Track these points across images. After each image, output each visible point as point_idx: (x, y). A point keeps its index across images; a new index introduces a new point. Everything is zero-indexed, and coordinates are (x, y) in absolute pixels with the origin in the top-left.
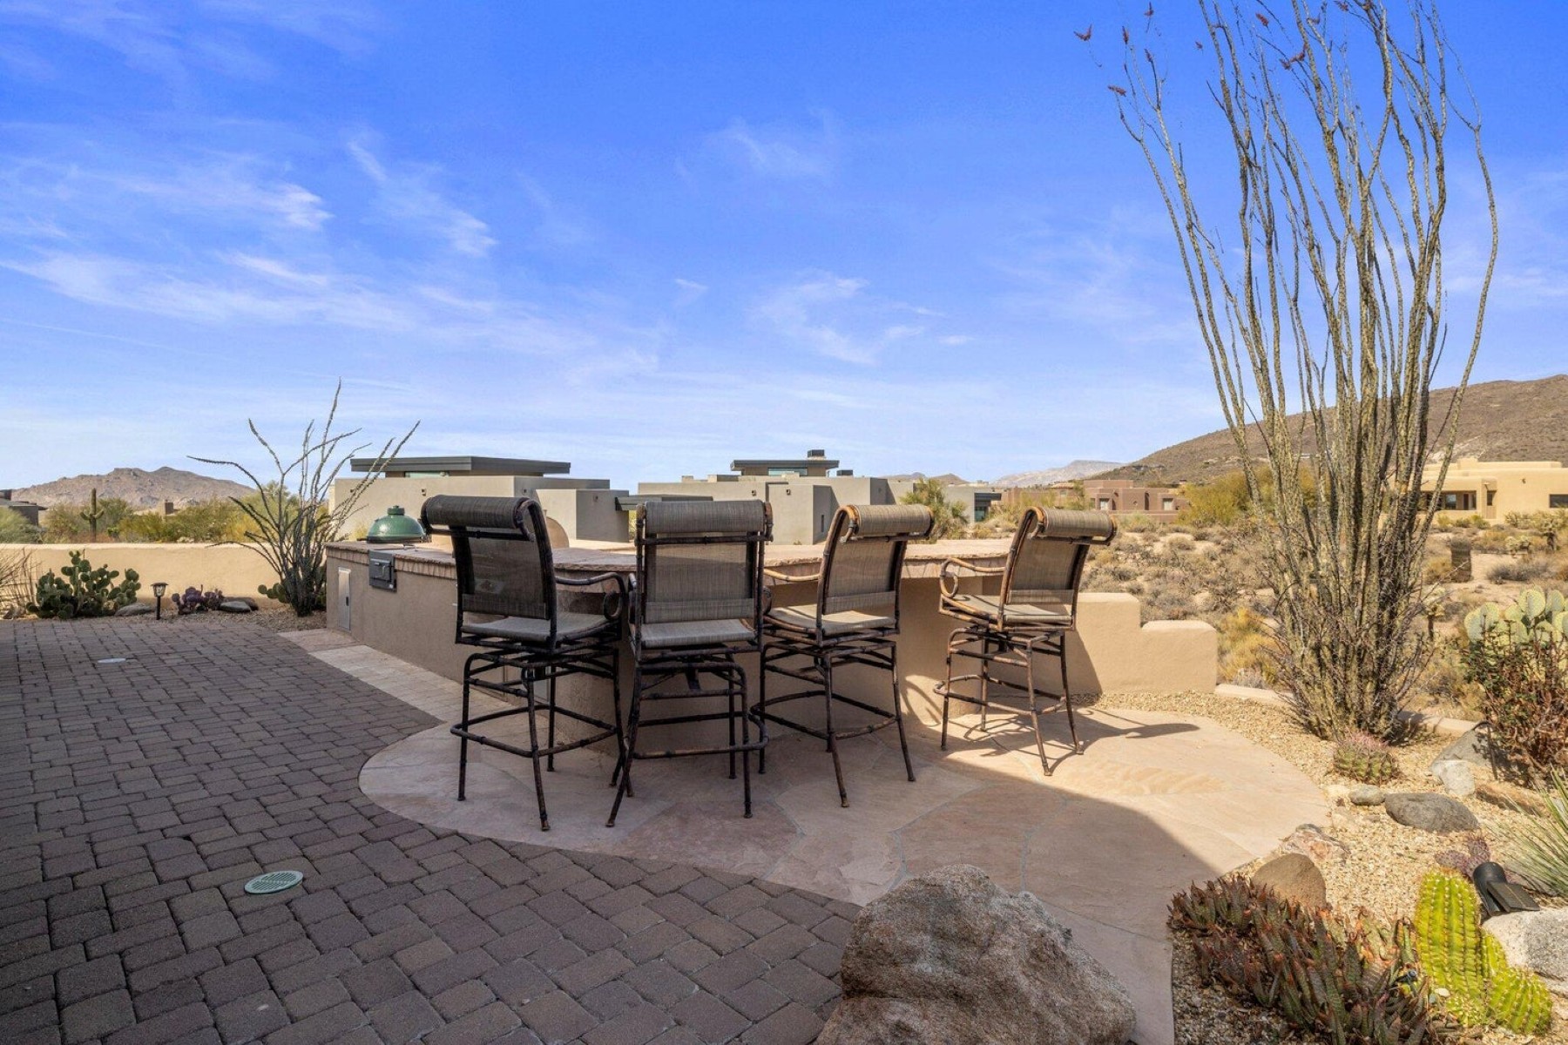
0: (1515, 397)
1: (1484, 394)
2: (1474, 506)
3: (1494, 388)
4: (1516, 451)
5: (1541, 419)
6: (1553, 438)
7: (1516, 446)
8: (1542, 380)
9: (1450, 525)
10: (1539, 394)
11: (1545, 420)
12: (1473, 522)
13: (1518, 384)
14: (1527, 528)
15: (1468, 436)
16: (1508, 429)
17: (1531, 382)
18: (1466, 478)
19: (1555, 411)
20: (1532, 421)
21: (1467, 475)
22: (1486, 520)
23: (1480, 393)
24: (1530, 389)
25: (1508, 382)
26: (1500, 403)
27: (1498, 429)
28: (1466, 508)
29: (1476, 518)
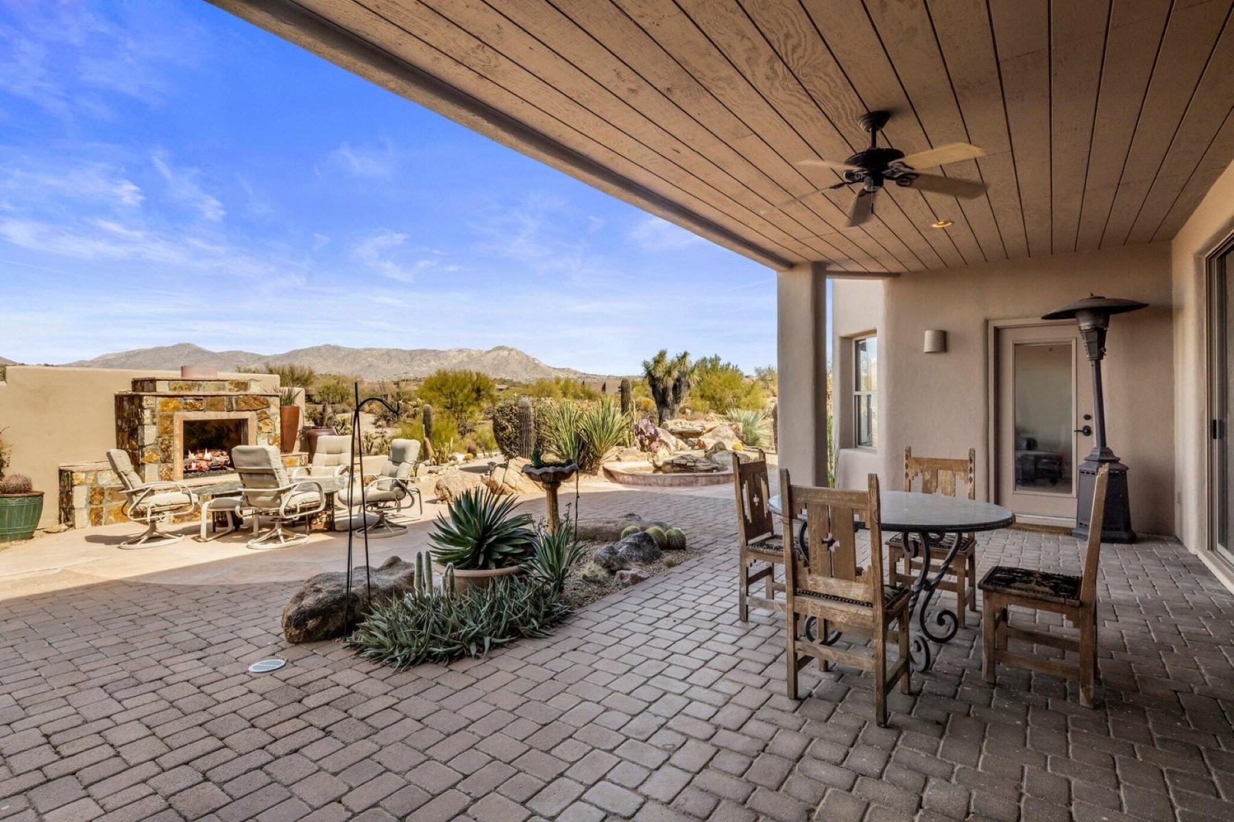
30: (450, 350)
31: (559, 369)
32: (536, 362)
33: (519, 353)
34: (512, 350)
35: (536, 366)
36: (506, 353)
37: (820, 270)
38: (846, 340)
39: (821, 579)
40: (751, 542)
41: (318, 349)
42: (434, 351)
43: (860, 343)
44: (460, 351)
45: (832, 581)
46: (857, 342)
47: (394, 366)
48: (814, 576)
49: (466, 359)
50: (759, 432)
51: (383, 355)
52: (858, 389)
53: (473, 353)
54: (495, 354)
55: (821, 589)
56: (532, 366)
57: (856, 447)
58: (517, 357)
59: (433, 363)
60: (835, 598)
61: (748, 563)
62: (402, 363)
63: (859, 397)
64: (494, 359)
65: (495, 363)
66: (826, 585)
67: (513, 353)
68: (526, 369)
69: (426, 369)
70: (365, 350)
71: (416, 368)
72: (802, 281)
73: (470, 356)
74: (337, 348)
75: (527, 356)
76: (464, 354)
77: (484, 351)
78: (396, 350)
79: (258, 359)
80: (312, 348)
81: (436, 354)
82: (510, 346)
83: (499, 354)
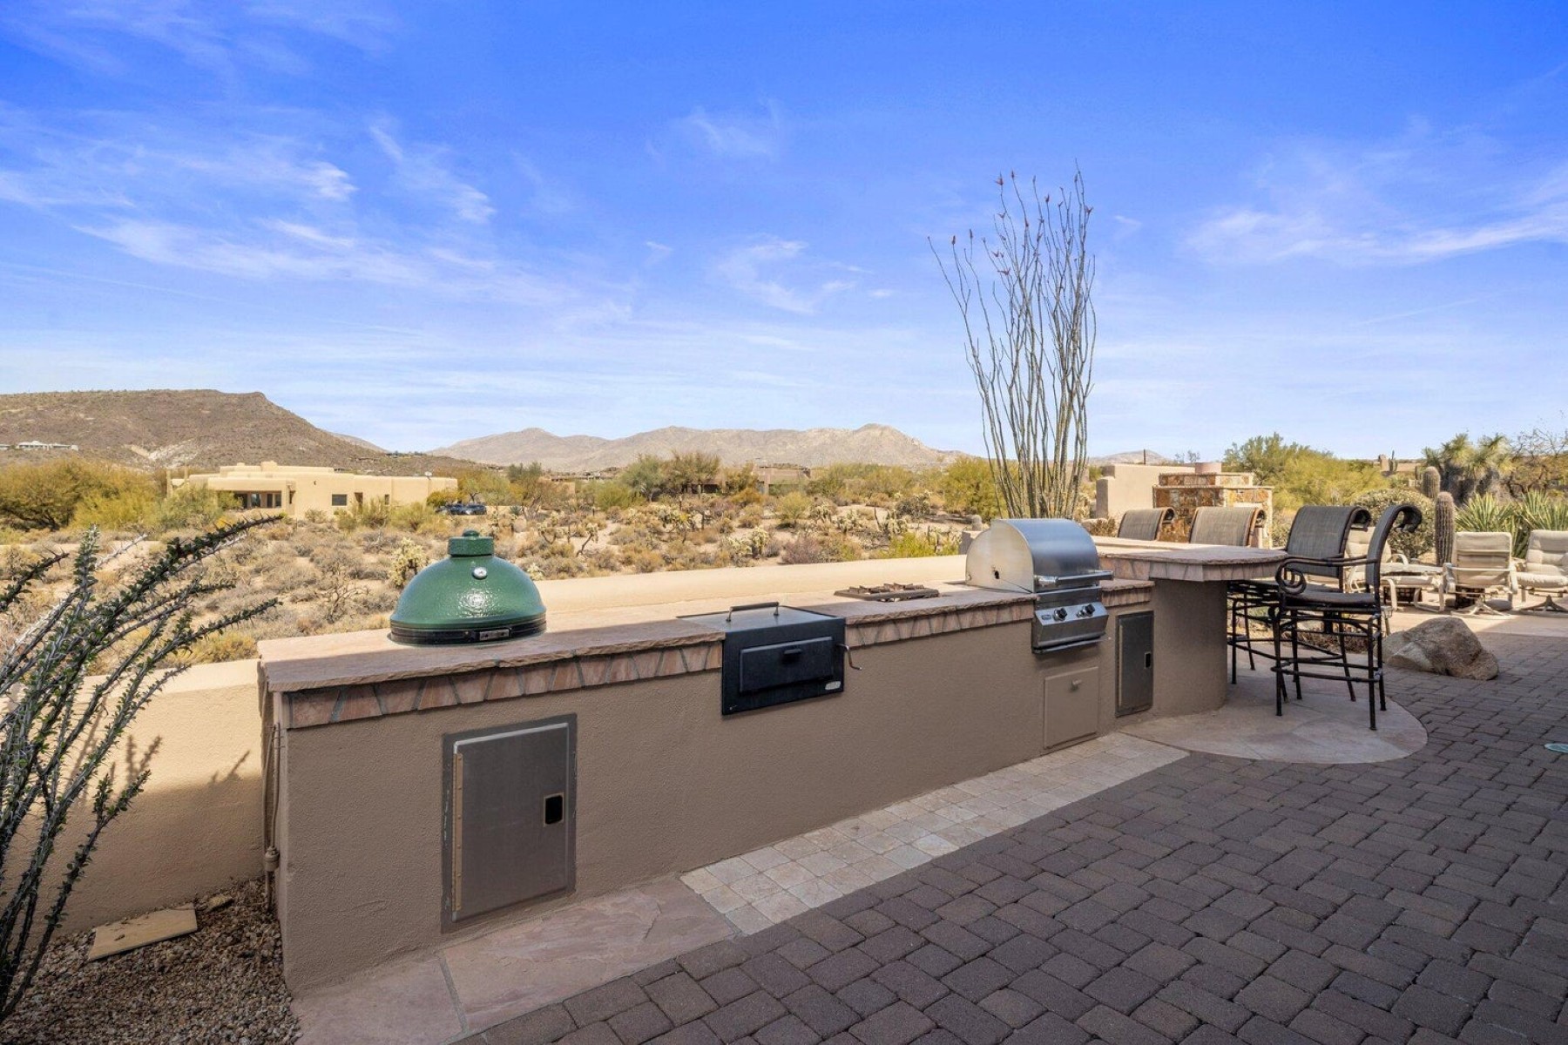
0: (222, 406)
1: (197, 400)
2: (279, 504)
3: (204, 396)
5: (243, 428)
6: (252, 446)
7: (223, 450)
8: (244, 395)
10: (241, 406)
11: (247, 429)
13: (225, 395)
15: (182, 438)
16: (217, 435)
17: (235, 395)
18: (270, 479)
19: (254, 423)
20: (236, 430)
21: (271, 476)
22: (290, 516)
23: (193, 399)
24: (234, 401)
25: (216, 392)
26: (210, 410)
27: (208, 434)
28: (272, 506)
30: (810, 431)
31: (945, 452)
32: (916, 443)
33: (893, 432)
34: (884, 429)
35: (916, 449)
36: (877, 433)
41: (664, 431)
42: (790, 431)
44: (822, 431)
47: (746, 450)
49: (829, 441)
51: (733, 437)
53: (838, 433)
54: (864, 434)
56: (911, 448)
58: (892, 437)
59: (789, 446)
62: (755, 446)
64: (864, 440)
65: (865, 445)
67: (886, 432)
68: (902, 453)
69: (782, 453)
70: (713, 431)
71: (771, 453)
73: (834, 436)
74: (683, 431)
75: (904, 436)
76: (827, 435)
77: (851, 431)
78: (748, 430)
79: (604, 444)
80: (657, 431)
81: (794, 435)
82: (883, 424)
83: (869, 434)
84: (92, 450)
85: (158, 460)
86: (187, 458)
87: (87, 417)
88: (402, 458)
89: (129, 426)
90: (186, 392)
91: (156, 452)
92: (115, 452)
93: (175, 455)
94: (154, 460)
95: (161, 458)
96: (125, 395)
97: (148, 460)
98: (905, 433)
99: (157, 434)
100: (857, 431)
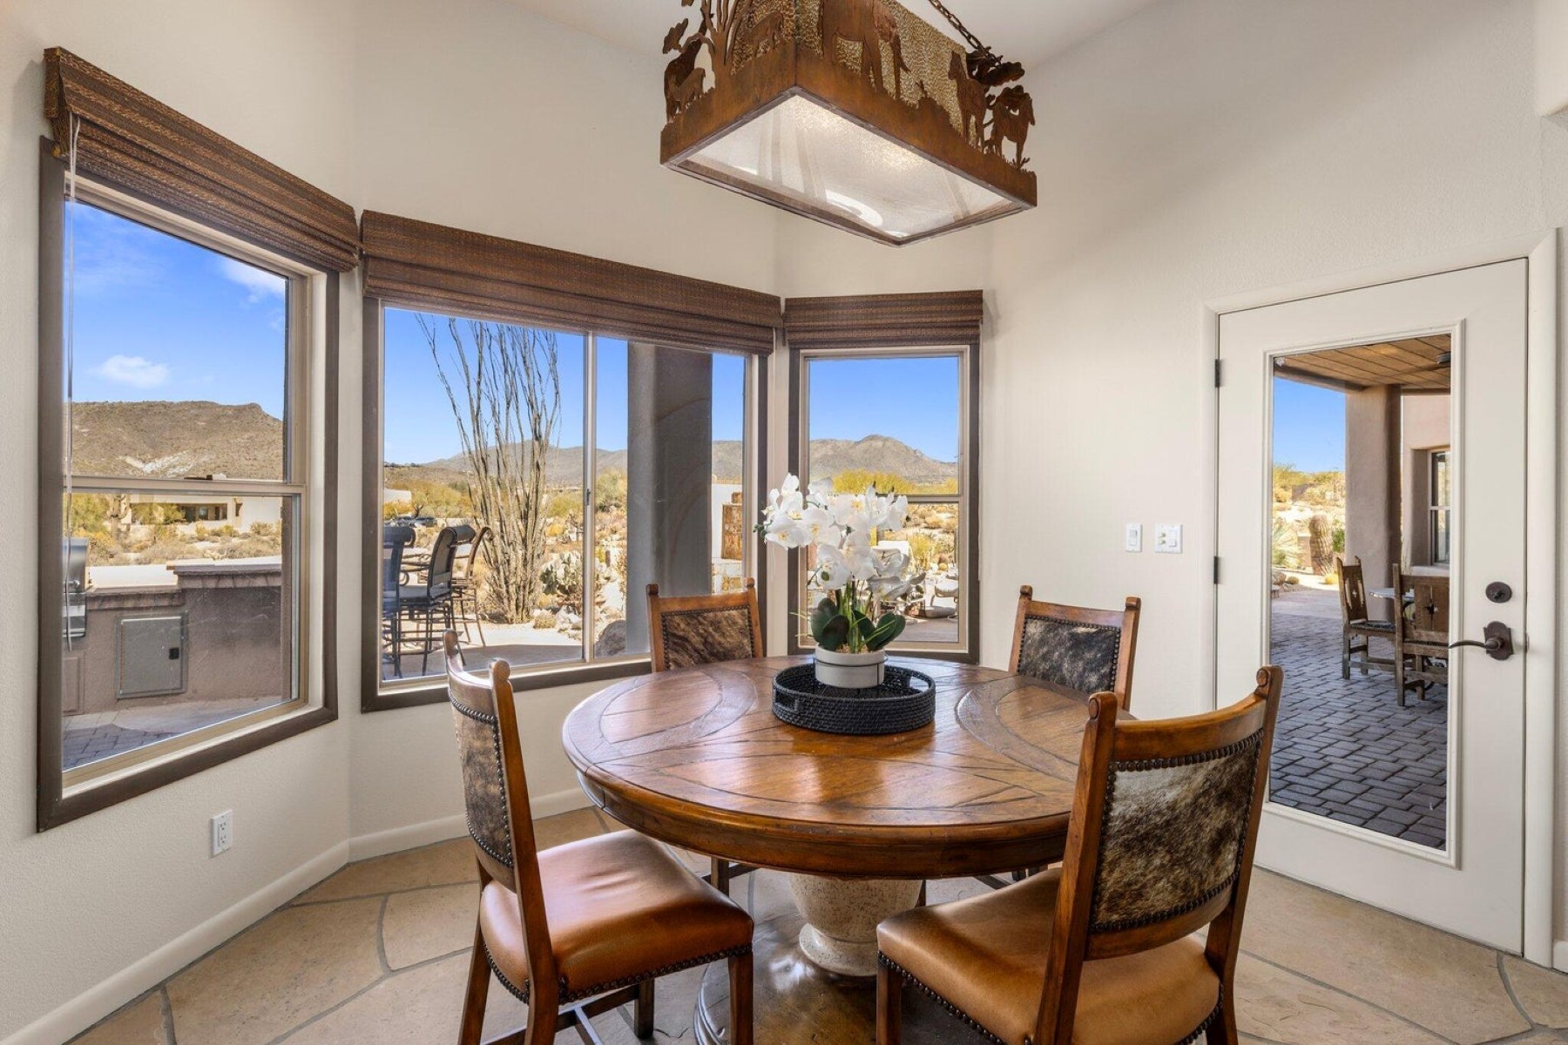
0: (218, 417)
1: (193, 412)
2: (225, 517)
3: (200, 407)
4: (219, 467)
5: (239, 439)
6: (248, 458)
7: (219, 462)
8: (240, 406)
9: (206, 535)
10: (237, 418)
11: (242, 441)
12: (224, 530)
13: (220, 406)
14: (267, 535)
15: (177, 449)
16: (212, 446)
17: (231, 406)
19: (250, 434)
20: (232, 441)
22: (235, 529)
23: (189, 411)
24: (230, 412)
25: (212, 404)
26: (205, 421)
27: (203, 446)
28: (217, 518)
29: (227, 527)
31: (948, 464)
32: (918, 454)
33: (895, 443)
34: (886, 439)
35: (919, 460)
36: (880, 444)
37: (1394, 392)
38: (1419, 454)
39: (1423, 633)
40: (1352, 622)
43: (1438, 455)
44: (824, 442)
45: (1433, 633)
46: (1434, 455)
48: (1419, 630)
49: (830, 453)
50: (1285, 548)
52: (1434, 502)
53: (840, 444)
54: (865, 445)
55: (1425, 639)
56: (913, 459)
57: (1432, 564)
58: (894, 448)
60: (1435, 644)
61: (1351, 637)
63: (1436, 512)
64: (865, 452)
65: (867, 456)
66: (1428, 635)
67: (888, 444)
68: (905, 464)
72: (1375, 404)
73: (834, 448)
75: (906, 447)
76: (829, 446)
77: (852, 442)
79: (604, 455)
82: (885, 435)
83: (871, 445)
84: (86, 462)
85: (152, 472)
86: (182, 470)
87: (82, 428)
88: (398, 469)
89: (125, 438)
90: (181, 404)
91: (150, 464)
92: (108, 463)
93: (170, 467)
94: (149, 472)
95: (155, 469)
96: (120, 406)
97: (142, 471)
98: (906, 444)
99: (153, 446)
100: (858, 443)
